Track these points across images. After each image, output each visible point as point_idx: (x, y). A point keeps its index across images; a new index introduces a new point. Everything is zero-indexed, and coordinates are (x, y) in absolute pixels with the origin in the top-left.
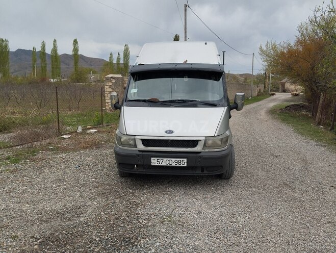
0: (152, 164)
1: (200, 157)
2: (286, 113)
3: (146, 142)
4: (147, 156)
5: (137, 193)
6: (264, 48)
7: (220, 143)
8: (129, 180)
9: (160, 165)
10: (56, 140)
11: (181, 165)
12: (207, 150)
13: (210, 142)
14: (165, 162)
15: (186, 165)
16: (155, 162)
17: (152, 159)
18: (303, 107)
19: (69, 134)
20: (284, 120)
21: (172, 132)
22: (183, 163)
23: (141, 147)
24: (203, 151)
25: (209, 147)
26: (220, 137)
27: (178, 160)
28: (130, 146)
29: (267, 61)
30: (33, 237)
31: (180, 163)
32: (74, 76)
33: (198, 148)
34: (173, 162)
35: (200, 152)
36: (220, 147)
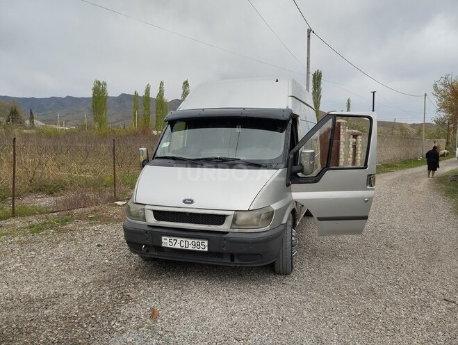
0: (163, 245)
1: (225, 239)
3: (159, 215)
4: (157, 232)
7: (255, 220)
9: (173, 247)
11: (201, 249)
12: (236, 230)
13: (242, 217)
14: (179, 243)
15: (206, 249)
16: (166, 242)
17: (163, 238)
21: (192, 202)
22: (203, 247)
23: (151, 220)
24: (232, 230)
25: (241, 226)
26: (258, 212)
27: (196, 241)
28: (138, 218)
31: (198, 247)
33: (224, 227)
34: (189, 244)
35: (227, 233)
36: (257, 226)
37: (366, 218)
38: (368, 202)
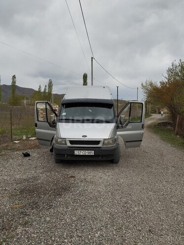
0: (75, 154)
1: (101, 150)
2: (158, 128)
3: (72, 142)
4: (72, 150)
5: (67, 170)
6: (144, 84)
7: (111, 142)
8: (61, 165)
9: (79, 154)
10: (11, 144)
11: (91, 154)
12: (105, 146)
13: (106, 142)
14: (82, 153)
15: (93, 154)
16: (77, 153)
17: (75, 151)
18: (169, 124)
19: (18, 140)
20: (155, 132)
21: (86, 136)
23: (69, 144)
24: (103, 146)
25: (106, 144)
26: (112, 139)
27: (89, 151)
28: (63, 144)
29: (146, 93)
30: (15, 189)
32: (12, 101)
33: (100, 145)
34: (87, 153)
35: (101, 147)
36: (111, 144)
37: (141, 141)
38: (142, 135)
